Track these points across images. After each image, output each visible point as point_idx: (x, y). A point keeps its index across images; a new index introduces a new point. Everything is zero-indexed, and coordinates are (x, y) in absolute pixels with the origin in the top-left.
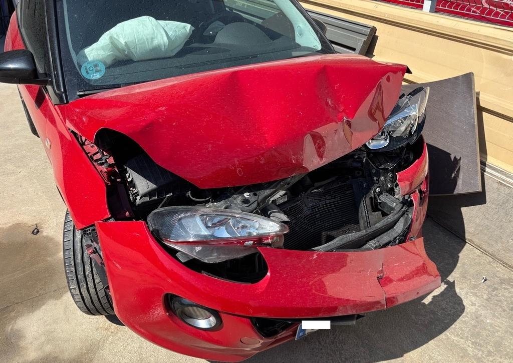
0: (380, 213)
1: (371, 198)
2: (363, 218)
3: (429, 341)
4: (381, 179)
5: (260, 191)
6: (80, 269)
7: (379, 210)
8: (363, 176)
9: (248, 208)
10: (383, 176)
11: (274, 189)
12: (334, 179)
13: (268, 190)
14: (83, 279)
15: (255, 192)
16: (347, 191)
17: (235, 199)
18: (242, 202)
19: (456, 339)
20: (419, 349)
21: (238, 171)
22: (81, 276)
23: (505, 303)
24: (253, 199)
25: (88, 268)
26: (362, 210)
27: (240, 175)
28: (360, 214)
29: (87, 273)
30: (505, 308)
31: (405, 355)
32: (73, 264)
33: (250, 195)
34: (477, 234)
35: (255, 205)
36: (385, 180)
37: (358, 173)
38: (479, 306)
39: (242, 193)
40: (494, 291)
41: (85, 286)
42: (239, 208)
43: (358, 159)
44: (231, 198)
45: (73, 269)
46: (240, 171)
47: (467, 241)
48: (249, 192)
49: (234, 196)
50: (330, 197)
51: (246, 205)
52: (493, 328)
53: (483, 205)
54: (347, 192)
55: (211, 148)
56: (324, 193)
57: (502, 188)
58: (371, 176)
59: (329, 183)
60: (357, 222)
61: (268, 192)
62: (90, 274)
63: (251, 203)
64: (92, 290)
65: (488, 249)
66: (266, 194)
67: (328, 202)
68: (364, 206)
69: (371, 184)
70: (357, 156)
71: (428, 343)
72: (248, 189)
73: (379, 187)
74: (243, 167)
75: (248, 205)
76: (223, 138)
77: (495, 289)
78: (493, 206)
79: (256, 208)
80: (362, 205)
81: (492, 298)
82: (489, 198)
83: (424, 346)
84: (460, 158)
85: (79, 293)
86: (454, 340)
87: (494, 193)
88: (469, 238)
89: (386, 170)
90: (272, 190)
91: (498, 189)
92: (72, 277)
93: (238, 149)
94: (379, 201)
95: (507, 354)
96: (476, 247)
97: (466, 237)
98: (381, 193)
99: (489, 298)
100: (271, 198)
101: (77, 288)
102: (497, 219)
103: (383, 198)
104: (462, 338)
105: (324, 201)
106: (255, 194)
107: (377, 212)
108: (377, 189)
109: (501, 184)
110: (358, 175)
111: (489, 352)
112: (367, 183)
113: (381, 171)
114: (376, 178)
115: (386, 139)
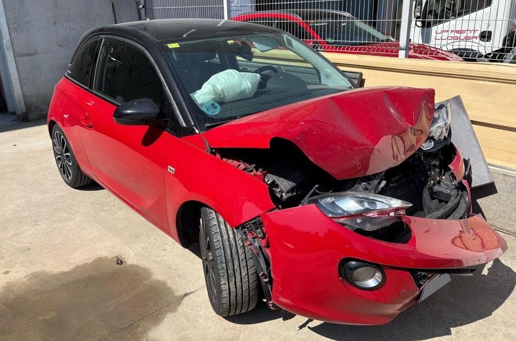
0: (437, 200)
1: (429, 189)
2: (426, 205)
5: (371, 181)
6: (230, 264)
7: (435, 198)
8: (421, 172)
10: (433, 171)
13: (376, 181)
14: (233, 273)
15: (369, 182)
16: (412, 184)
17: (357, 188)
22: (231, 272)
24: (369, 187)
25: (236, 263)
26: (425, 199)
27: (360, 169)
28: (423, 203)
29: (236, 268)
32: (224, 261)
33: (366, 184)
34: (498, 218)
35: (373, 191)
36: (435, 174)
37: (418, 169)
39: (360, 183)
41: (234, 281)
43: (418, 158)
44: (354, 188)
45: (224, 265)
46: (359, 166)
48: (365, 182)
50: (402, 190)
53: (495, 195)
55: (340, 148)
56: (397, 187)
57: (507, 179)
58: (426, 171)
60: (422, 210)
62: (238, 268)
64: (238, 284)
65: (511, 229)
66: (375, 183)
68: (426, 194)
69: (427, 177)
70: (417, 155)
72: (363, 180)
73: (432, 180)
74: (360, 162)
76: (345, 141)
78: (505, 194)
80: (424, 195)
82: (499, 188)
85: (228, 288)
87: (502, 183)
89: (434, 166)
90: (378, 181)
91: (504, 180)
92: (223, 273)
94: (435, 191)
98: (434, 185)
100: (379, 187)
101: (227, 284)
102: (511, 203)
103: (436, 188)
105: (398, 194)
106: (369, 184)
107: (435, 200)
108: (432, 182)
109: (506, 175)
110: (417, 171)
112: (424, 177)
113: (431, 167)
114: (429, 173)
115: (431, 142)
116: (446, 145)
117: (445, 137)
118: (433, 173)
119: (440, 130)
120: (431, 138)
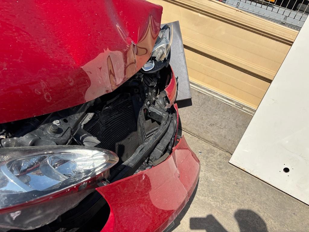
0: (150, 120)
1: (144, 110)
2: (140, 126)
3: (190, 205)
4: (149, 95)
5: (70, 117)
7: (149, 118)
8: (139, 93)
9: (62, 138)
10: (150, 92)
11: (83, 113)
12: (118, 96)
13: (77, 114)
15: (65, 118)
16: (129, 105)
17: (43, 129)
18: (54, 132)
19: (203, 198)
20: (187, 213)
21: (45, 96)
23: (215, 165)
24: (64, 127)
26: (140, 120)
27: (48, 101)
28: (138, 123)
30: (217, 169)
31: (181, 222)
33: (60, 122)
35: (68, 133)
36: (152, 94)
38: (205, 171)
39: (50, 122)
40: (207, 159)
42: (52, 140)
43: (138, 79)
44: (38, 129)
46: (48, 97)
47: (182, 129)
48: (59, 120)
49: (42, 126)
50: (117, 113)
51: (59, 136)
52: (217, 184)
53: (190, 106)
54: (129, 107)
55: (7, 67)
56: (113, 110)
58: (144, 92)
59: (116, 100)
60: (136, 130)
61: (77, 116)
63: (64, 131)
66: (76, 119)
67: (116, 116)
68: (141, 115)
69: (144, 98)
70: (137, 77)
71: (190, 207)
72: (56, 116)
73: (149, 101)
74: (51, 90)
75: (62, 134)
76: (21, 54)
77: (207, 158)
78: (197, 106)
79: (70, 137)
81: (208, 164)
82: (194, 102)
83: (189, 210)
84: (178, 77)
86: (202, 199)
87: (196, 98)
88: (184, 127)
89: (152, 87)
90: (82, 114)
91: (198, 96)
93: (43, 69)
94: (149, 112)
95: (230, 200)
96: (188, 132)
97: (182, 127)
98: (150, 105)
99: (207, 164)
100: (82, 123)
102: (199, 114)
103: (151, 109)
104: (205, 196)
105: (113, 117)
106: (66, 121)
108: (148, 103)
110: (136, 92)
111: (222, 201)
112: (141, 98)
113: (149, 88)
114: (147, 94)
115: (152, 63)
116: (165, 67)
117: (165, 59)
118: (150, 94)
119: (161, 51)
120: (153, 59)
